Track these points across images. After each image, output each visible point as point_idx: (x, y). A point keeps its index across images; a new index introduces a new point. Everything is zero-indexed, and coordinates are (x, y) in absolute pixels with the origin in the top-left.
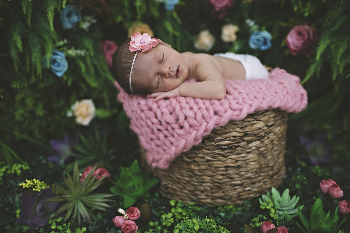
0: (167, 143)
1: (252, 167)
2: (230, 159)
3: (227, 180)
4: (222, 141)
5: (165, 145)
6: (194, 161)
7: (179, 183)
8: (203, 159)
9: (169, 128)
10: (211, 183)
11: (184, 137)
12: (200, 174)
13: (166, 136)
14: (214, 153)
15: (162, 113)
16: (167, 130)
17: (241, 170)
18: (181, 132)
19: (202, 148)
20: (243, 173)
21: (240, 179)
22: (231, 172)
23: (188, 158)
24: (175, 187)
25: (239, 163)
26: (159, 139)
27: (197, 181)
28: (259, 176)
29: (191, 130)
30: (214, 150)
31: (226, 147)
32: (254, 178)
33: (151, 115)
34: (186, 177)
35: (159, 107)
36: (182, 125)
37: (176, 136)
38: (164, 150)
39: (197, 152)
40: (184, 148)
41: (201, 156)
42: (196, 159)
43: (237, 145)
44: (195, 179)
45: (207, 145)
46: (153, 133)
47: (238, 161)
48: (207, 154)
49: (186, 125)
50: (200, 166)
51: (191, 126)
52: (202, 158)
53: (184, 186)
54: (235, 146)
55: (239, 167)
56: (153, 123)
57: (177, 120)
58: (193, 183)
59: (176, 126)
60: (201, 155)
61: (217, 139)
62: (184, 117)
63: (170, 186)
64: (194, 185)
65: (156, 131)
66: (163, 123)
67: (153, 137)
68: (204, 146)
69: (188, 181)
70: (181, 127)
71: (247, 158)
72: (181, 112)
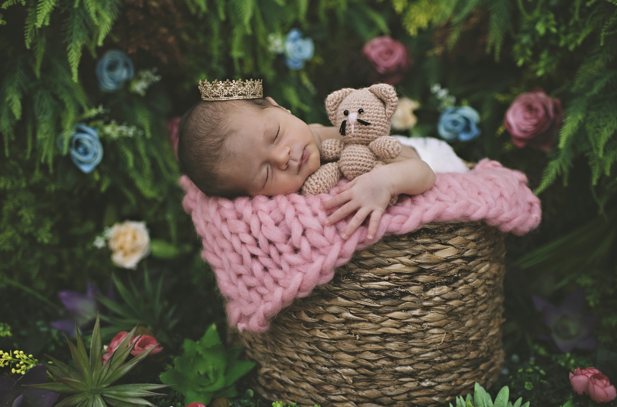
0: (268, 280)
1: (434, 338)
2: (391, 318)
3: (384, 362)
4: (374, 281)
5: (263, 285)
6: (322, 322)
7: (292, 368)
8: (338, 317)
9: (273, 252)
10: (354, 369)
11: (301, 269)
12: (332, 348)
13: (266, 269)
14: (359, 306)
15: (261, 224)
16: (269, 256)
17: (411, 342)
18: (294, 259)
19: (337, 294)
20: (416, 350)
21: (411, 361)
22: (392, 346)
23: (310, 315)
24: (285, 378)
25: (408, 329)
26: (252, 274)
27: (326, 363)
28: (450, 359)
29: (315, 256)
30: (359, 299)
31: (383, 294)
32: (440, 362)
33: (241, 227)
34: (305, 355)
35: (255, 213)
36: (297, 246)
37: (285, 266)
38: (262, 296)
39: (327, 303)
40: (299, 290)
41: (335, 312)
42: (325, 318)
43: (403, 290)
44: (323, 360)
45: (345, 289)
46: (242, 262)
47: (406, 324)
48: (347, 308)
49: (305, 247)
50: (331, 331)
51: (314, 248)
52: (337, 315)
53: (302, 375)
54: (400, 292)
55: (407, 337)
56: (243, 243)
57: (289, 237)
58: (319, 367)
59: (285, 248)
60: (334, 309)
61: (365, 277)
62: (301, 231)
63: (276, 375)
64: (320, 372)
65: (247, 258)
66: (263, 242)
67: (242, 270)
68: (339, 290)
69: (310, 364)
70: (296, 250)
71: (423, 318)
72: (296, 220)
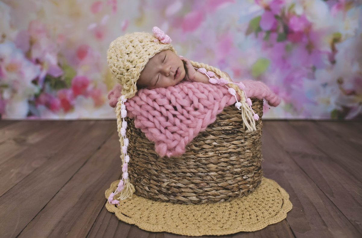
2: (233, 144)
4: (227, 126)
6: (202, 149)
8: (211, 145)
10: (217, 172)
11: (201, 117)
13: (181, 121)
17: (241, 156)
19: (210, 133)
20: (242, 160)
22: (233, 158)
25: (239, 150)
27: (204, 171)
30: (220, 135)
31: (230, 132)
32: (250, 166)
33: (165, 102)
36: (197, 107)
39: (205, 139)
41: (209, 143)
42: (205, 146)
43: (238, 130)
45: (214, 130)
47: (238, 147)
48: (214, 140)
50: (207, 153)
53: (189, 180)
54: (237, 131)
55: (239, 153)
56: (167, 110)
59: (191, 109)
61: (223, 124)
63: (174, 184)
64: (200, 176)
65: (171, 117)
68: (212, 131)
71: (245, 144)
